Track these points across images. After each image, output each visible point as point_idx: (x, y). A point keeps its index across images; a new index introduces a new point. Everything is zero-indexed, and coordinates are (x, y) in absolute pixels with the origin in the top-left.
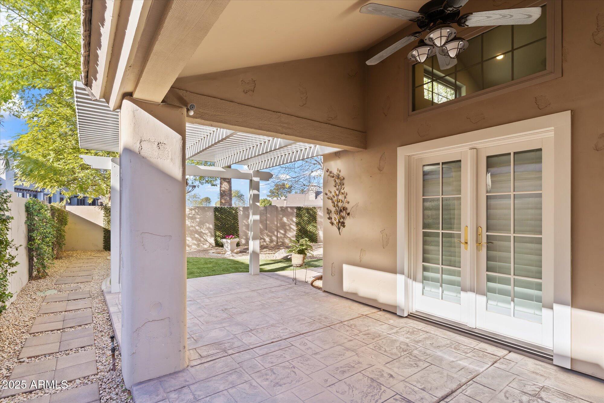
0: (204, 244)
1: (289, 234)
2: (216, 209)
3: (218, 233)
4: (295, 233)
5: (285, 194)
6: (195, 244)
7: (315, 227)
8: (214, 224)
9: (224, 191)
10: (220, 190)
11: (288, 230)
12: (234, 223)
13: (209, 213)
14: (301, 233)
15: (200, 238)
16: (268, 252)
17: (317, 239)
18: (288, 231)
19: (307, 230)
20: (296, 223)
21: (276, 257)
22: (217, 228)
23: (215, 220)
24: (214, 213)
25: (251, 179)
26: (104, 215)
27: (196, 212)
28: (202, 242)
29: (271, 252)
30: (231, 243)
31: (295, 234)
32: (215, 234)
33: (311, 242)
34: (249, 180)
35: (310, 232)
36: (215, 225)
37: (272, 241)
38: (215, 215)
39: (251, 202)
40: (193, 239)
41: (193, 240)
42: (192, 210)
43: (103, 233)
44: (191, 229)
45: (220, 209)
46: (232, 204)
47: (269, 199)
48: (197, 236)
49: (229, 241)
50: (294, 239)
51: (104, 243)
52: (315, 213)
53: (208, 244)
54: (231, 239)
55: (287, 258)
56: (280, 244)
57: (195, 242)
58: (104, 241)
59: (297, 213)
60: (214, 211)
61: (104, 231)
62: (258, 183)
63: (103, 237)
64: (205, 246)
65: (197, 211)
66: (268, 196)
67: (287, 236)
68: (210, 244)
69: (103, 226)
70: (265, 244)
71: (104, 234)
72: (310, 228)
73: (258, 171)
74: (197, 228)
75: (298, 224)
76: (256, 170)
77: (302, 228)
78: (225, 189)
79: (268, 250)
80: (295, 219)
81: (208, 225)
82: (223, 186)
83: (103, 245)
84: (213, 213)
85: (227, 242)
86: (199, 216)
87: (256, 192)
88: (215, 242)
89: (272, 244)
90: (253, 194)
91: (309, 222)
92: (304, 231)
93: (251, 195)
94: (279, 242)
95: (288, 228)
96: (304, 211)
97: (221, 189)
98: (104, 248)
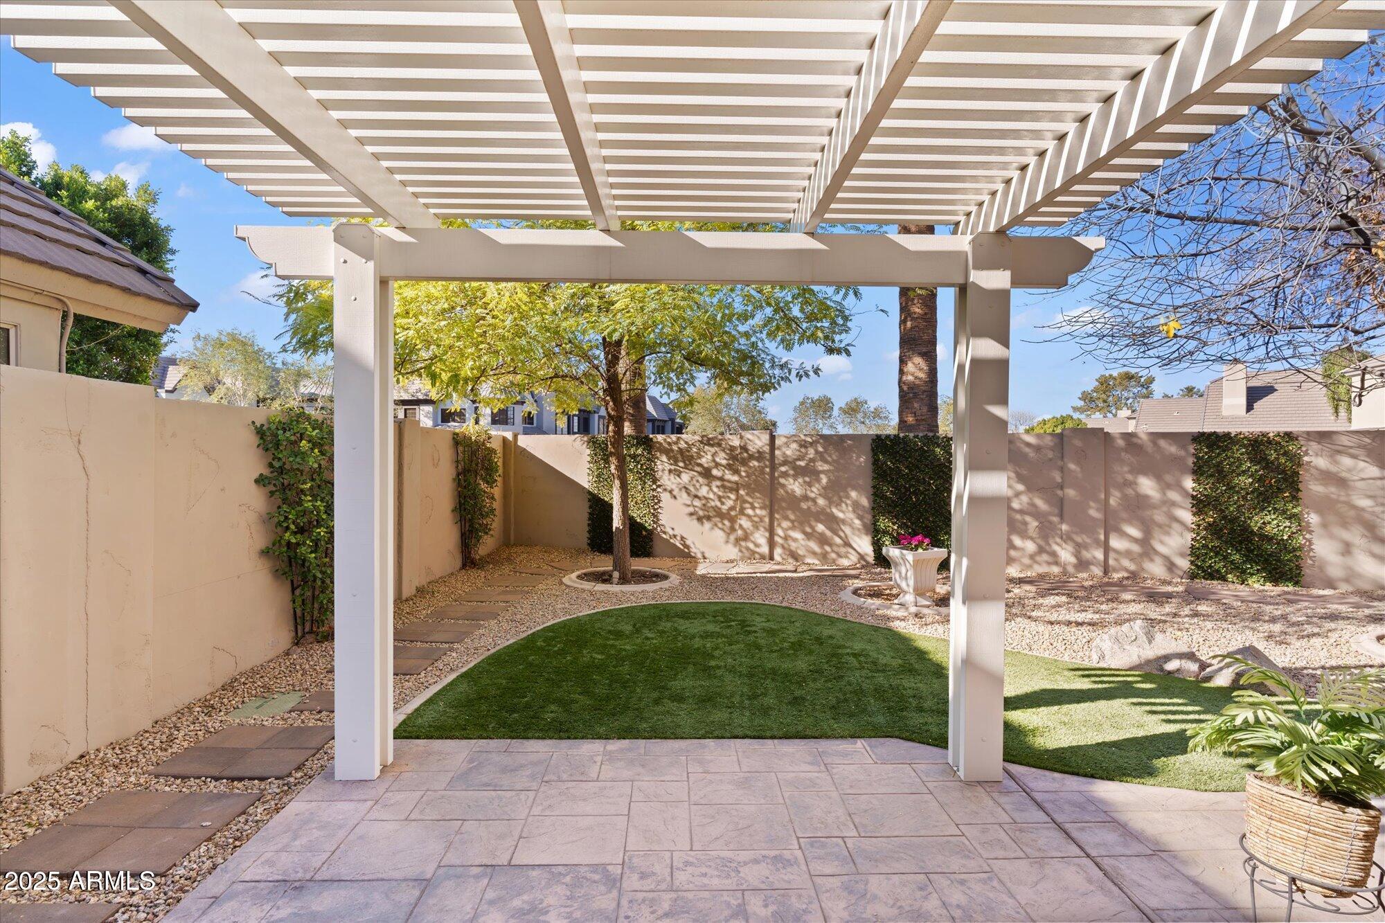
0: (839, 556)
1: (1162, 542)
2: (880, 444)
3: (884, 523)
4: (1189, 536)
5: (1129, 402)
6: (814, 553)
7: (1291, 517)
8: (871, 491)
9: (912, 387)
10: (900, 381)
11: (1160, 526)
12: (937, 489)
13: (859, 457)
14: (1219, 538)
15: (828, 533)
16: (1064, 615)
17: (1299, 567)
18: (1157, 533)
19: (1246, 529)
20: (1193, 497)
21: (1102, 657)
22: (881, 505)
23: (874, 478)
24: (873, 457)
25: (962, 281)
26: (589, 459)
27: (817, 452)
28: (835, 549)
29: (1080, 617)
30: (917, 564)
31: (1189, 542)
32: (874, 524)
33: (1266, 579)
34: (952, 289)
35: (1269, 539)
36: (875, 494)
37: (1082, 565)
38: (876, 462)
39: (962, 403)
40: (808, 536)
41: (809, 539)
42: (806, 447)
43: (587, 504)
44: (804, 506)
45: (891, 441)
46: (937, 426)
47: (1076, 416)
48: (820, 528)
49: (909, 556)
50: (1184, 564)
51: (589, 532)
52: (1296, 460)
53: (854, 558)
54: (920, 550)
55: (1162, 670)
56: (1116, 576)
57: (817, 549)
58: (589, 525)
59: (1198, 458)
60: (873, 450)
61: (589, 501)
62: (1002, 297)
63: (587, 516)
64: (845, 562)
65: (821, 449)
66: (1075, 409)
67: (1154, 550)
68: (862, 557)
69: (586, 485)
70: (1056, 570)
71: (590, 507)
72: (1270, 522)
73: (1001, 232)
74: (821, 501)
75: (1200, 505)
76: (992, 229)
77: (1225, 518)
78: (916, 378)
79: (1064, 599)
80: (1189, 483)
81: (854, 494)
82: (910, 367)
83: (588, 535)
84: (870, 454)
85: (904, 559)
86: (826, 467)
87: (987, 348)
88: (874, 551)
89: (1085, 575)
90: (972, 361)
91: (1265, 498)
92: (1232, 531)
93: (961, 368)
94: (1115, 570)
95: (1159, 517)
96: (1239, 452)
97: (904, 378)
98: (589, 544)
